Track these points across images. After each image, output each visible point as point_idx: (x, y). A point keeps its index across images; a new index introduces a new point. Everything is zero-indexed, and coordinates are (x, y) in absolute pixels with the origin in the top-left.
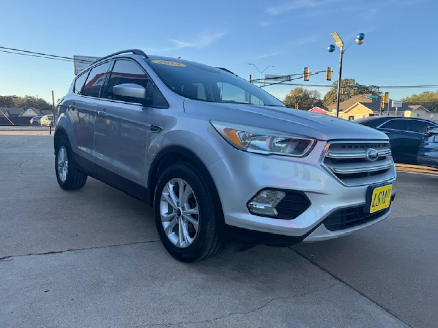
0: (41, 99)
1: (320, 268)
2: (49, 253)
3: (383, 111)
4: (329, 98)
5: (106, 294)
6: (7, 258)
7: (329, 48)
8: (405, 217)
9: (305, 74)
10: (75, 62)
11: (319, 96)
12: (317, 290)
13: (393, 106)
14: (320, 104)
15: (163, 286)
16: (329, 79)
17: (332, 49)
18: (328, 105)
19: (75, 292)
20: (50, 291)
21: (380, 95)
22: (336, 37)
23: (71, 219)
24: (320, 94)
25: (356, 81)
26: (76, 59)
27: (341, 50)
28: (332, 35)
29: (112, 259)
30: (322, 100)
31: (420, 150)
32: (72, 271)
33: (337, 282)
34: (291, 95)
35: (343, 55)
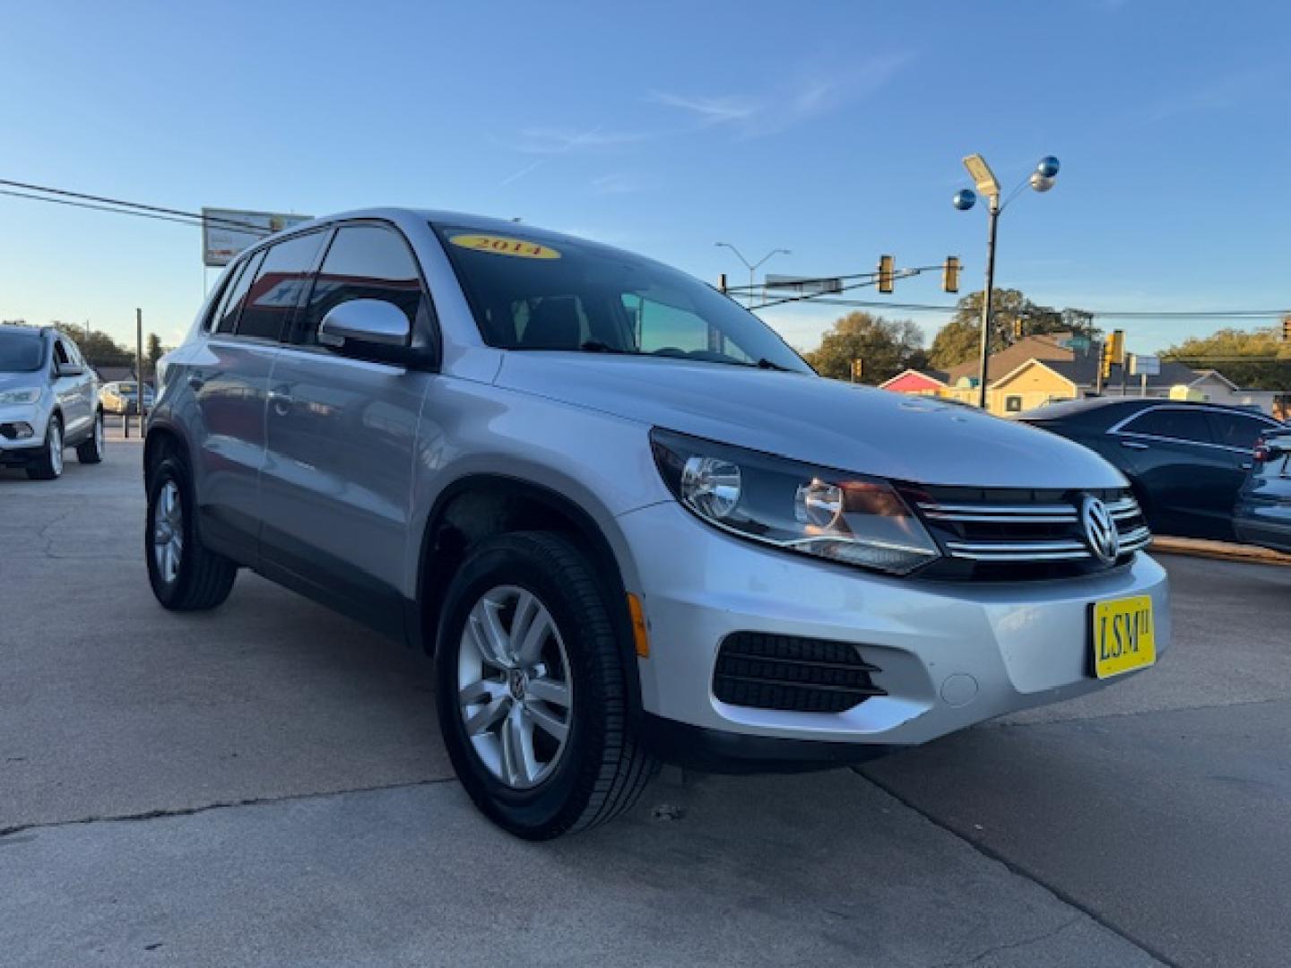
0: (98, 333)
1: (1011, 870)
2: (149, 816)
3: (1105, 385)
4: (948, 345)
5: (346, 955)
6: (16, 830)
7: (957, 200)
8: (1228, 702)
9: (882, 274)
10: (205, 225)
11: (919, 339)
12: (1014, 943)
13: (1133, 371)
14: (920, 362)
15: (527, 930)
16: (951, 289)
17: (968, 199)
18: (946, 365)
19: (245, 949)
20: (164, 947)
21: (1096, 338)
22: (977, 167)
23: (213, 704)
24: (922, 333)
25: (1025, 297)
26: (210, 218)
27: (992, 204)
28: (965, 162)
29: (353, 837)
30: (928, 353)
31: (1242, 501)
32: (230, 876)
33: (1071, 913)
34: (836, 333)
35: (1000, 218)
